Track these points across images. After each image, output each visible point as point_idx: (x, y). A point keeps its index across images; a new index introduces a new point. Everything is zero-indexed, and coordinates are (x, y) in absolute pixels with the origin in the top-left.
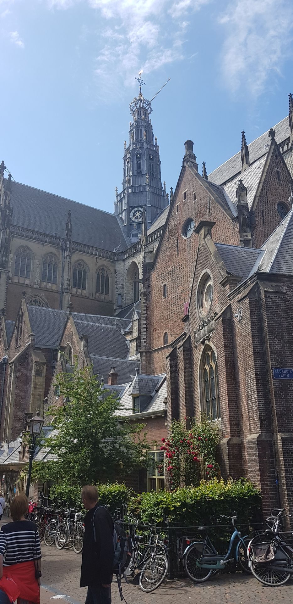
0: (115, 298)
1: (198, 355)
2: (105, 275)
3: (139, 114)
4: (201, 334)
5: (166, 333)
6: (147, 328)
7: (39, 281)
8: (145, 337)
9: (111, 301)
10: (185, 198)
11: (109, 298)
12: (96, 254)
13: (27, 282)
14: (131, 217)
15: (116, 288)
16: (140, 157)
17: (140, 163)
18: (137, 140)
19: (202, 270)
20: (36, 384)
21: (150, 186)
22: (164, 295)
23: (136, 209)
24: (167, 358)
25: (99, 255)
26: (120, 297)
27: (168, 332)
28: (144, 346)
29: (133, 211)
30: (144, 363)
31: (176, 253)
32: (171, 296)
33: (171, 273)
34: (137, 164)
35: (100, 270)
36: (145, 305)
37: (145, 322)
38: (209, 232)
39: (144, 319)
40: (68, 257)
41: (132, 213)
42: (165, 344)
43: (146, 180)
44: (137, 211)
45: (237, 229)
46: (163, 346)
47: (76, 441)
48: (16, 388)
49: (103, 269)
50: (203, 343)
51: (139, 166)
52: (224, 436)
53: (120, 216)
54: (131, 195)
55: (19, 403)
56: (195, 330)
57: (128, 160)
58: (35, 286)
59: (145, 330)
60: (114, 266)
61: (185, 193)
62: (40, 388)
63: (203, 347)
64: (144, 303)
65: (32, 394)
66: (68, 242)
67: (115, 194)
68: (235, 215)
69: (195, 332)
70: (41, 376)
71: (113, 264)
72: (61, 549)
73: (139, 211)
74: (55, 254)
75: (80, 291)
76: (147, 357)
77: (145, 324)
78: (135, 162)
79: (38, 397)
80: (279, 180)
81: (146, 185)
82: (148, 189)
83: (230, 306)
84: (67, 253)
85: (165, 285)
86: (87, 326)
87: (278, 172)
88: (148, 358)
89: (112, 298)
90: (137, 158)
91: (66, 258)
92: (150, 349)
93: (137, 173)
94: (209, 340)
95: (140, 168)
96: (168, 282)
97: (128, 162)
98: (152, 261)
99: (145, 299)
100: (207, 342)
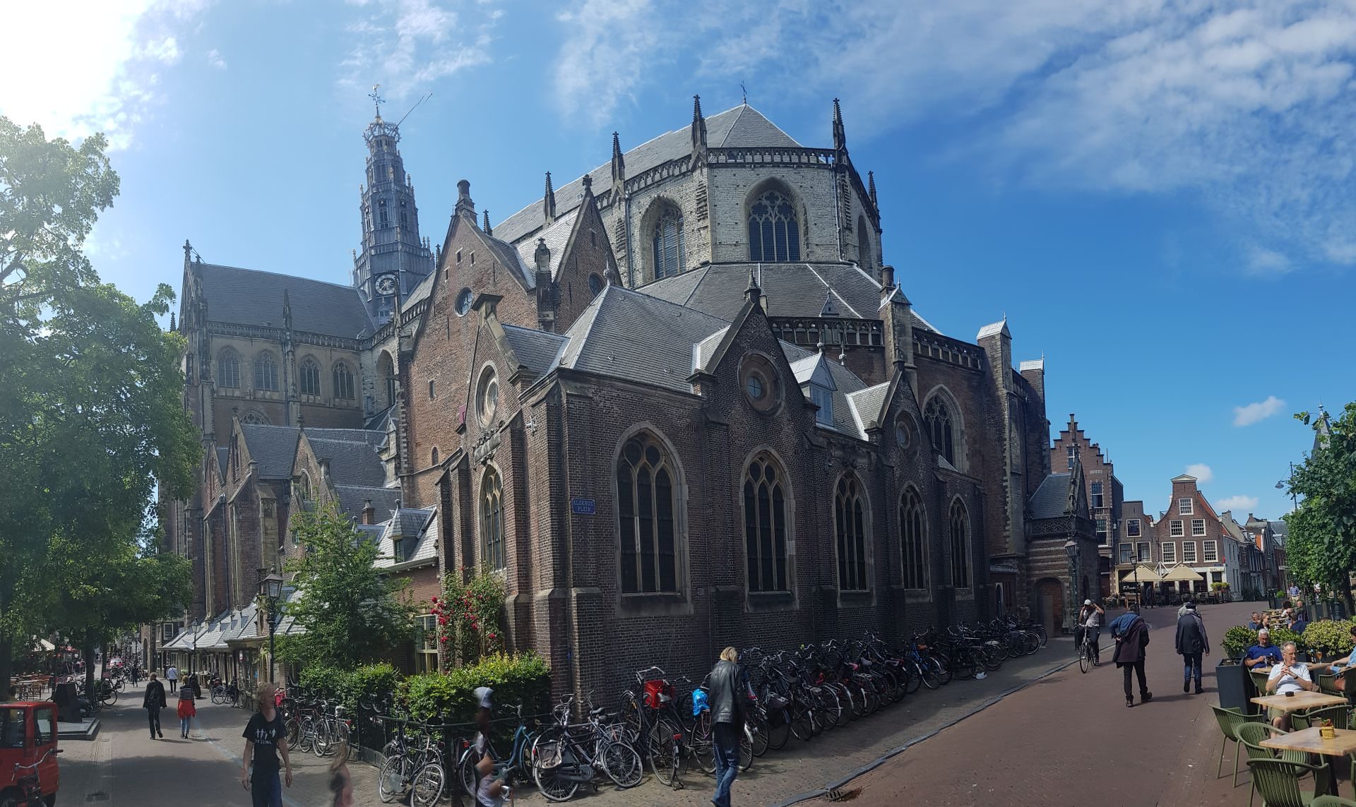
0: (364, 403)
1: (477, 479)
2: (345, 372)
3: (379, 143)
4: (482, 451)
5: (435, 448)
6: (407, 443)
7: (252, 390)
8: (406, 456)
9: (358, 408)
10: (459, 260)
11: (355, 404)
12: (329, 345)
13: (237, 393)
14: (377, 288)
15: (364, 389)
16: (384, 205)
17: (386, 213)
18: (378, 181)
19: (483, 362)
20: (266, 529)
21: (403, 244)
22: (432, 396)
23: (383, 277)
24: (436, 484)
25: (335, 346)
26: (369, 400)
27: (437, 447)
28: (405, 468)
29: (379, 280)
30: (406, 491)
31: (446, 337)
32: (440, 397)
33: (441, 365)
34: (381, 213)
35: (337, 366)
36: (404, 410)
37: (405, 435)
38: (493, 310)
39: (403, 430)
40: (290, 354)
41: (377, 284)
42: (434, 464)
43: (397, 236)
44: (384, 279)
45: (534, 306)
46: (431, 466)
47: (327, 605)
48: (241, 536)
49: (341, 365)
50: (484, 463)
51: (384, 216)
52: (510, 592)
53: (362, 289)
54: (375, 259)
55: (249, 555)
56: (474, 446)
57: (367, 210)
58: (248, 398)
59: (405, 445)
60: (359, 359)
61: (459, 254)
62: (271, 534)
63: (484, 469)
64: (402, 408)
65: (264, 542)
66: (288, 333)
67: (353, 258)
68: (532, 285)
69: (474, 448)
70: (272, 518)
71: (357, 356)
72: (321, 757)
73: (388, 279)
74: (271, 352)
75: (311, 397)
76: (409, 483)
77: (405, 437)
78: (378, 212)
79: (271, 546)
80: (594, 245)
81: (397, 243)
82: (400, 247)
83: (521, 411)
84: (289, 348)
85: (432, 382)
86: (326, 444)
87: (593, 233)
88: (411, 485)
89: (359, 403)
90: (380, 205)
91: (288, 355)
92: (413, 471)
93: (382, 226)
94: (492, 459)
95: (386, 219)
96: (436, 377)
97: (367, 213)
98: (411, 349)
99: (403, 403)
100: (489, 462)
